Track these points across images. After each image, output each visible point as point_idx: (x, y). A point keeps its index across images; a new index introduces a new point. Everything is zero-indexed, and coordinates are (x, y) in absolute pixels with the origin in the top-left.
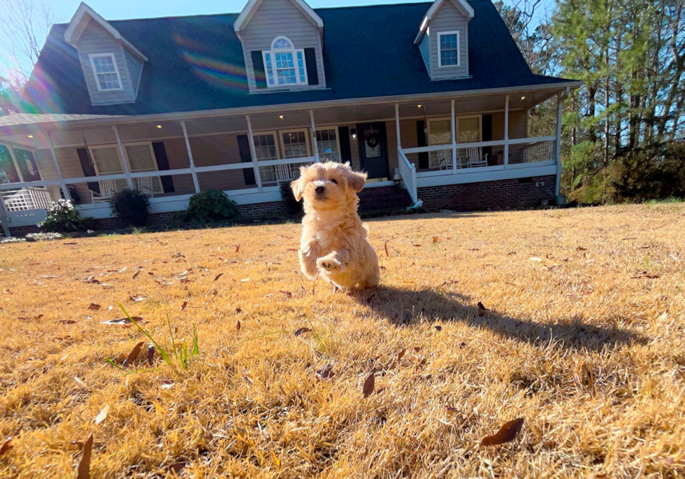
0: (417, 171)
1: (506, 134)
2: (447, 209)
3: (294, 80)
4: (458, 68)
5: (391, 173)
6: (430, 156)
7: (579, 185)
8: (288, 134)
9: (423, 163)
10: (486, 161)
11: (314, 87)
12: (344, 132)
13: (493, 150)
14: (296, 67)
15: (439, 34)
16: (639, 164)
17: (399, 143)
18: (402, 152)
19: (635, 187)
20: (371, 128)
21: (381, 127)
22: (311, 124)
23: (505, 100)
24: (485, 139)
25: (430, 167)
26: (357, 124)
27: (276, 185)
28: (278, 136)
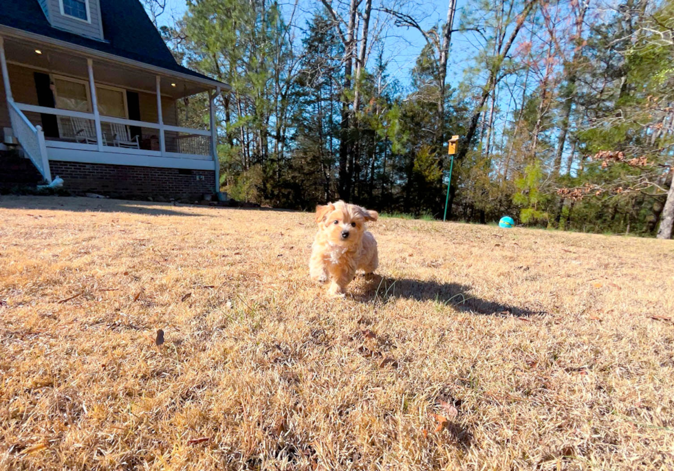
0: (46, 139)
1: (161, 118)
4: (88, 25)
6: (59, 121)
7: (224, 184)
10: (137, 144)
16: (274, 173)
17: (9, 93)
19: (272, 192)
23: (155, 80)
25: (61, 136)
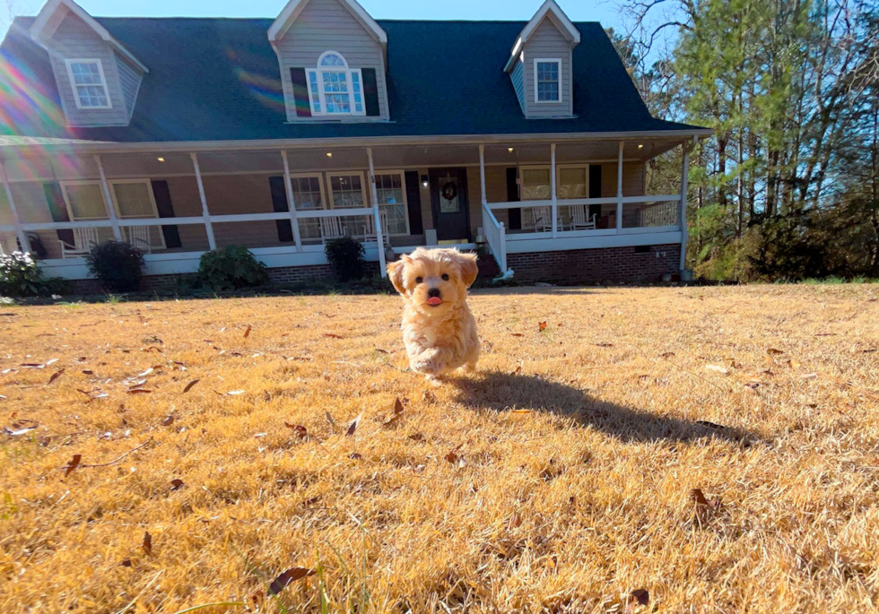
0: (506, 233)
1: (620, 189)
2: (544, 282)
3: (347, 107)
4: (559, 105)
5: (472, 233)
6: (523, 213)
7: (707, 258)
8: (338, 178)
9: (514, 221)
10: (594, 223)
11: (374, 119)
12: (412, 179)
13: (603, 209)
14: (350, 91)
15: (536, 61)
16: (780, 234)
17: (484, 195)
18: (488, 207)
19: (774, 262)
20: (448, 175)
21: (461, 173)
22: (368, 165)
23: (618, 147)
24: (592, 196)
25: (523, 227)
26: (429, 169)
27: (320, 243)
28: (325, 179)
